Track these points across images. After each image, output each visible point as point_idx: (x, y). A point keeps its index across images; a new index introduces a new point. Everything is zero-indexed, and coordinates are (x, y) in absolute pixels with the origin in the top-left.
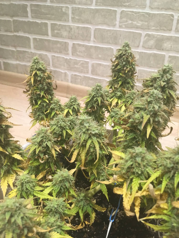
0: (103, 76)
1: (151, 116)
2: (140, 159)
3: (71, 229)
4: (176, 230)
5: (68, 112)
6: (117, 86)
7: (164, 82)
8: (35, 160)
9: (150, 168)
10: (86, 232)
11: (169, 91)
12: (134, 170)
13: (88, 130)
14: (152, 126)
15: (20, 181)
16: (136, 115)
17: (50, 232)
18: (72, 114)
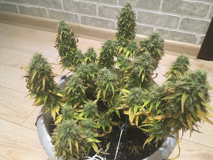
0: (109, 17)
1: (144, 68)
2: (138, 94)
3: (98, 136)
4: (157, 131)
5: (88, 60)
6: (123, 37)
7: (153, 44)
8: (72, 96)
9: (143, 99)
10: (106, 138)
11: (156, 49)
12: (135, 101)
13: (106, 78)
14: (145, 74)
15: (65, 110)
16: (136, 68)
17: (87, 138)
18: (91, 61)
